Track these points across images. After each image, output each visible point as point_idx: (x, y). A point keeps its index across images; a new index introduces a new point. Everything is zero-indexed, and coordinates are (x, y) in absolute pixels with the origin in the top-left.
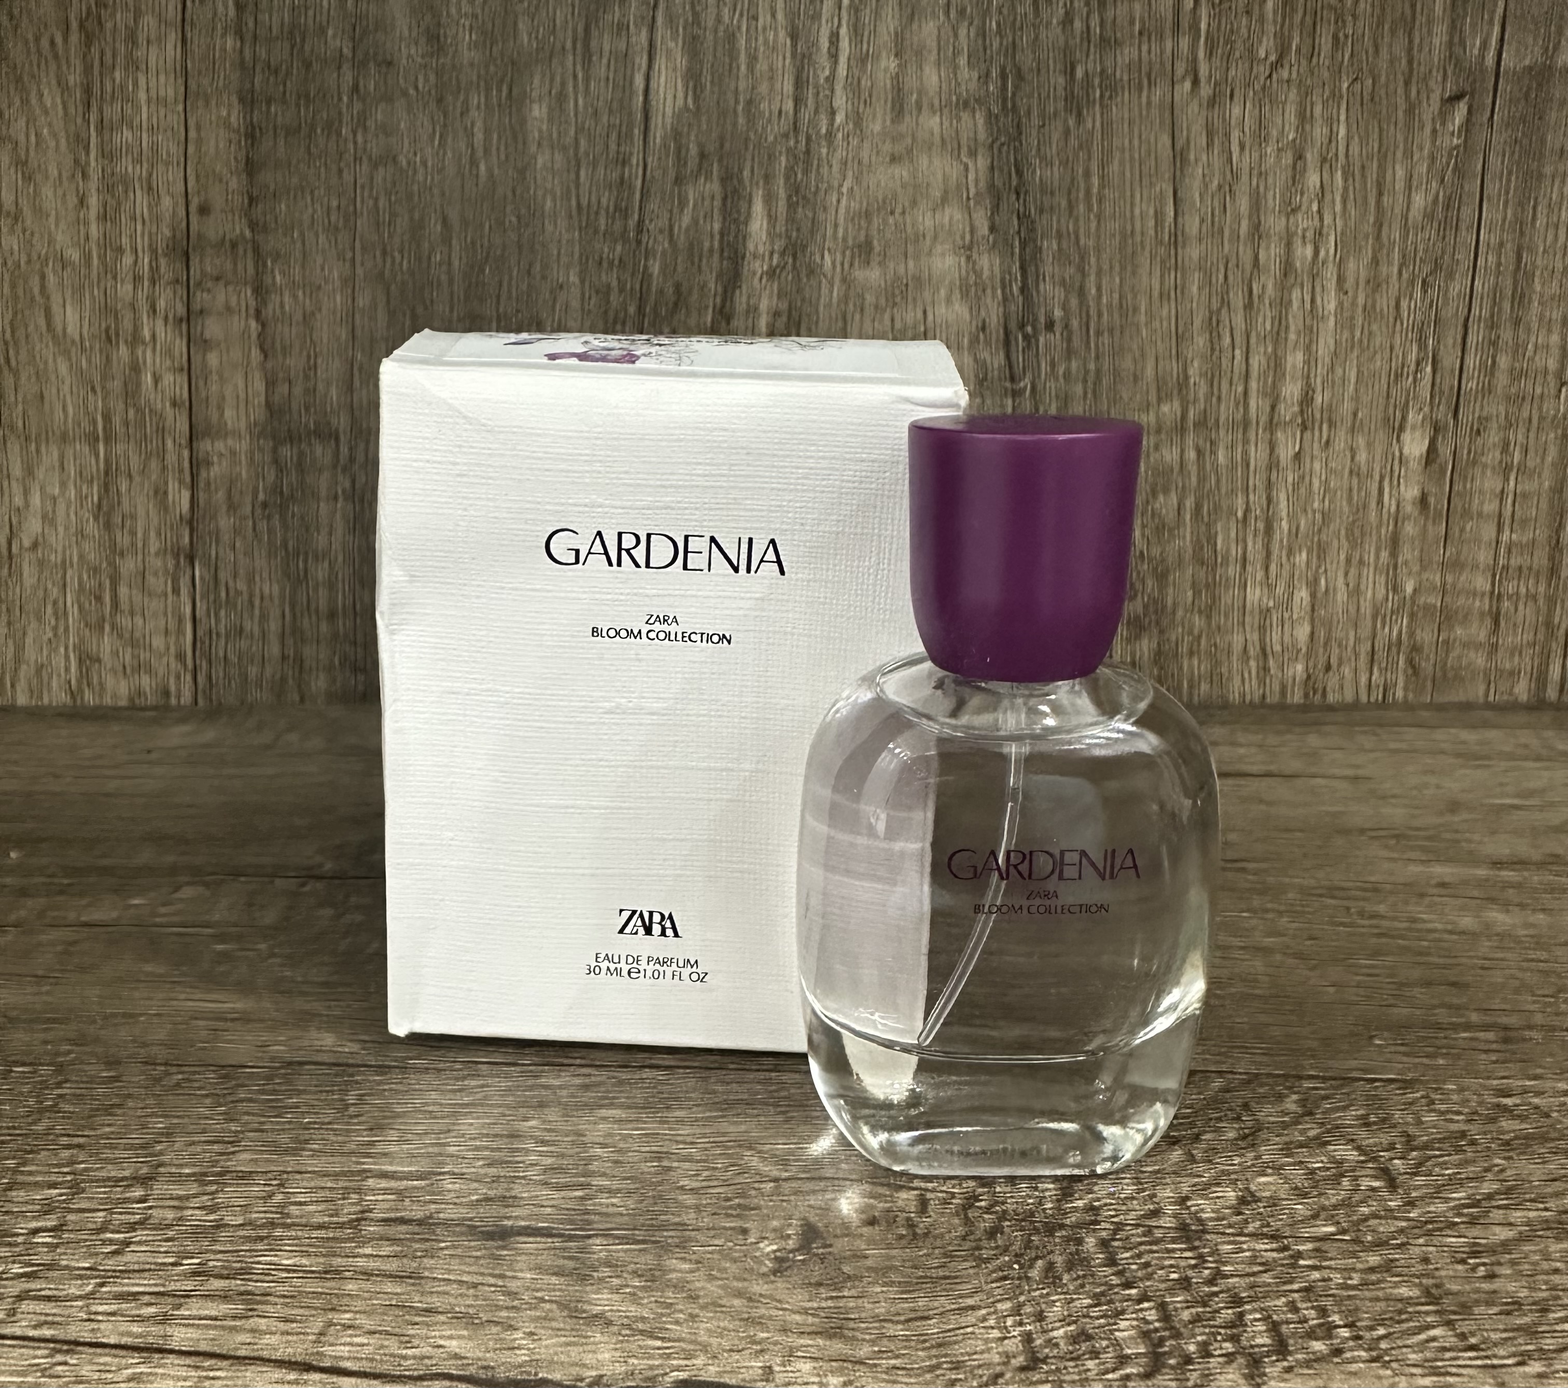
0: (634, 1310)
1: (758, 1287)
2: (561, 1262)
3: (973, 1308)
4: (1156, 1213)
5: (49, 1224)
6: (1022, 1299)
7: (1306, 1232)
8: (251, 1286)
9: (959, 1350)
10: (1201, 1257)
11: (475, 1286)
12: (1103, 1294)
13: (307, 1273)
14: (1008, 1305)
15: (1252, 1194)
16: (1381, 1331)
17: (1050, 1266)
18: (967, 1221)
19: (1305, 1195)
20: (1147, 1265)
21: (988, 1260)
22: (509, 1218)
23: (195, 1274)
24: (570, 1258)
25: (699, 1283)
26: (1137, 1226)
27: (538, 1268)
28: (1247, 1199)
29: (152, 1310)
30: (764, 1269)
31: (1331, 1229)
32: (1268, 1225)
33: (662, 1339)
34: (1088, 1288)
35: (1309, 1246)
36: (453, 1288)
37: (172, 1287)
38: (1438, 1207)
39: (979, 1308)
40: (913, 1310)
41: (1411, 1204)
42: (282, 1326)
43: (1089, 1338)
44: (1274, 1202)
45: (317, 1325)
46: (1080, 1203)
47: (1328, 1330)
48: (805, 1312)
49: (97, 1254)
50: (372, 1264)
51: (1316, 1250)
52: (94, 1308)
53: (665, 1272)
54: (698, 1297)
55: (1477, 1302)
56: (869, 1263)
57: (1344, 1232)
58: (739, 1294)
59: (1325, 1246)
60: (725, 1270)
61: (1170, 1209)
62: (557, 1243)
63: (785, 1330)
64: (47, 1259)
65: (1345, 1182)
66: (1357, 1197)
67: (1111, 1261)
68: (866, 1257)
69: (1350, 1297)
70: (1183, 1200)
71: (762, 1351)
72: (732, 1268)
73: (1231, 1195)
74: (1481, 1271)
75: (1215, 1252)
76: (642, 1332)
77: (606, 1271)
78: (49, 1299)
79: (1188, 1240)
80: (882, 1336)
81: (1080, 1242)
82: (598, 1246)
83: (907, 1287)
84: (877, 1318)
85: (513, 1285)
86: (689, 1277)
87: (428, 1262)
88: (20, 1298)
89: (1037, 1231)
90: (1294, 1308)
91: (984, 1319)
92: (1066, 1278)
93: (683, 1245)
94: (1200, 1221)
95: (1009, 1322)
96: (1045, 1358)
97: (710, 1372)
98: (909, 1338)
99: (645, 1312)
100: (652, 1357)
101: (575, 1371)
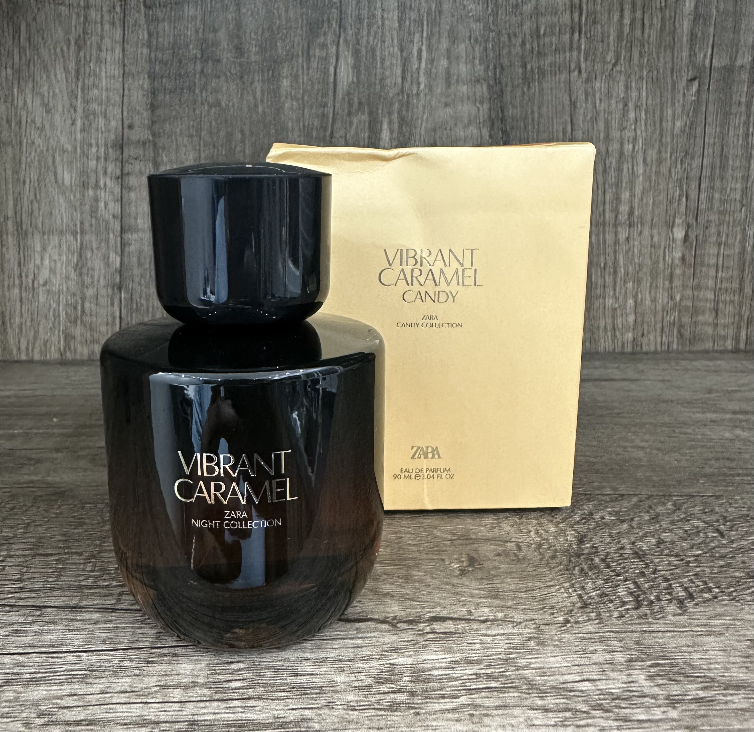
1: (455, 581)
4: (622, 548)
7: (689, 553)
10: (646, 564)
12: (608, 579)
14: (568, 584)
15: (663, 540)
17: (582, 570)
18: (540, 554)
19: (686, 540)
20: (624, 568)
21: (554, 568)
25: (429, 580)
26: (616, 553)
28: (660, 542)
30: (455, 574)
31: (700, 552)
32: (672, 551)
33: (419, 601)
34: (601, 577)
35: (693, 559)
38: (744, 543)
40: (527, 587)
41: (732, 542)
43: (607, 595)
44: (672, 542)
46: (588, 545)
48: (479, 589)
51: (695, 560)
56: (502, 570)
57: (706, 553)
58: (447, 584)
59: (699, 558)
60: (439, 575)
61: (628, 546)
63: (472, 596)
65: (702, 535)
66: (708, 540)
67: (608, 567)
68: (500, 568)
70: (633, 543)
72: (443, 574)
73: (653, 541)
75: (652, 562)
76: (409, 599)
77: (385, 577)
79: (639, 558)
80: (515, 598)
81: (592, 560)
83: (521, 579)
84: (511, 591)
86: (424, 577)
89: (572, 556)
92: (590, 574)
93: (417, 566)
94: (643, 551)
96: (590, 604)
97: (444, 613)
98: (528, 598)
99: (408, 592)
100: (417, 608)
101: (384, 615)
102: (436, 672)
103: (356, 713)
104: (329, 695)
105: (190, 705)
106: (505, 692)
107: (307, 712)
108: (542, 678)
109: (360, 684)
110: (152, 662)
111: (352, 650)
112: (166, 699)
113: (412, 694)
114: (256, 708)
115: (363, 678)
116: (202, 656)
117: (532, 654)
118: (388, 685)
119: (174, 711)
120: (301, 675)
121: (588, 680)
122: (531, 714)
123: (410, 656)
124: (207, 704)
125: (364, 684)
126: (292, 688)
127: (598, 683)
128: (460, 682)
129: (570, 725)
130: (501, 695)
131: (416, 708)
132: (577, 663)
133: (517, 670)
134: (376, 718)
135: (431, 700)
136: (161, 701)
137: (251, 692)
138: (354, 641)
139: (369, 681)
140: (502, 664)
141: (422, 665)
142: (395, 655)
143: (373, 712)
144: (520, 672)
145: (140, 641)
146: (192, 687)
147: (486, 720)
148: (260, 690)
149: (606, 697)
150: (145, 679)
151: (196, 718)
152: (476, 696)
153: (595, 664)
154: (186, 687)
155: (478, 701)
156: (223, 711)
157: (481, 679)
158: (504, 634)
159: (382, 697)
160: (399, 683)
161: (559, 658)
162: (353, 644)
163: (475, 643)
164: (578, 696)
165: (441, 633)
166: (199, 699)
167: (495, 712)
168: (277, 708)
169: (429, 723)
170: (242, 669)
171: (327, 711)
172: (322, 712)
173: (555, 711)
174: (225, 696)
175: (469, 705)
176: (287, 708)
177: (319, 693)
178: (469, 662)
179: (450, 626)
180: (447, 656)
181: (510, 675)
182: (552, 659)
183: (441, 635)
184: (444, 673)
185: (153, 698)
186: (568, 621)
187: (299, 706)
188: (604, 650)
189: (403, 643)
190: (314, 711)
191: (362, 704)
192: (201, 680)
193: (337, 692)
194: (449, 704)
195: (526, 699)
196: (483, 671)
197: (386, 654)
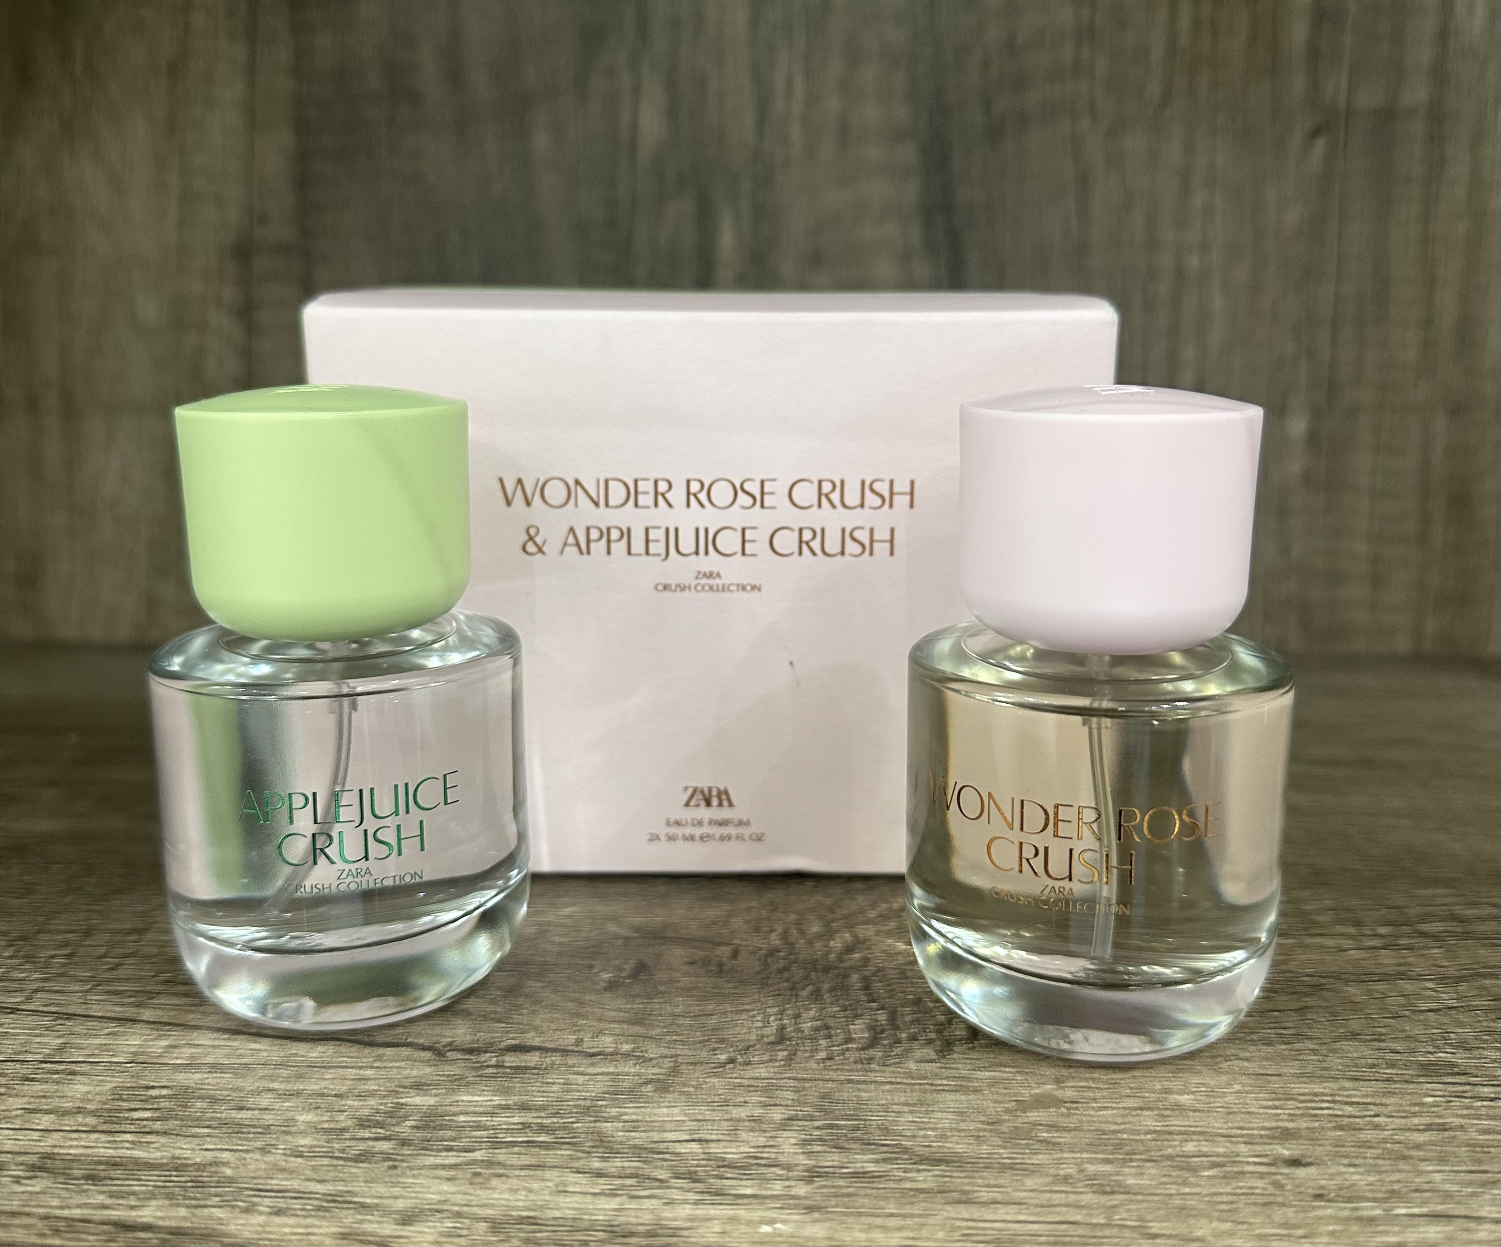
1: (589, 996)
3: (748, 1011)
6: (787, 1006)
9: (726, 1034)
12: (850, 1005)
14: (775, 1010)
17: (818, 989)
18: (765, 963)
21: (770, 985)
25: (546, 993)
30: (597, 987)
33: (507, 1023)
34: (840, 1001)
39: (752, 1011)
40: (703, 1010)
43: (828, 1028)
46: (857, 955)
48: (620, 1010)
49: (97, 970)
52: (90, 998)
53: (521, 988)
56: (680, 984)
58: (573, 1000)
60: (568, 987)
63: (601, 1019)
64: (59, 971)
67: (866, 988)
68: (678, 981)
71: (578, 1030)
72: (575, 986)
76: (492, 1019)
78: (57, 992)
80: (672, 1024)
81: (846, 977)
83: (702, 998)
84: (672, 1014)
86: (540, 990)
88: (36, 991)
89: (816, 970)
91: (754, 1016)
92: (826, 996)
93: (541, 973)
95: (772, 1018)
96: (789, 1040)
97: (537, 1042)
98: (691, 1026)
99: (498, 1009)
100: (497, 1032)
101: (434, 1039)
102: (462, 1118)
103: (300, 1160)
104: (274, 1136)
105: (56, 1135)
106: (553, 1149)
107: (226, 1156)
108: (627, 1134)
109: (332, 1125)
110: (33, 1080)
111: (350, 1083)
112: (27, 1126)
113: (404, 1143)
114: (153, 1146)
115: (342, 1118)
116: (113, 1076)
117: (636, 1102)
118: (374, 1130)
119: (28, 1140)
120: (248, 1109)
121: (700, 1140)
122: (572, 1177)
123: (436, 1095)
124: (84, 1135)
125: (338, 1127)
126: (224, 1124)
127: (712, 1145)
128: (492, 1132)
129: (621, 1195)
130: (543, 1152)
131: (396, 1160)
132: (700, 1117)
133: (595, 1122)
134: (325, 1168)
135: (427, 1152)
136: (17, 1127)
137: (157, 1126)
138: (362, 1072)
139: (349, 1123)
140: (576, 1113)
141: (448, 1108)
142: (413, 1092)
143: (326, 1161)
144: (598, 1124)
145: (30, 1053)
146: (73, 1113)
147: (494, 1182)
148: (172, 1124)
149: (710, 1163)
150: (11, 1099)
151: (56, 1150)
152: (504, 1150)
153: (731, 1120)
154: (66, 1113)
155: (501, 1158)
156: (103, 1145)
157: (527, 1130)
158: (612, 1073)
159: (353, 1143)
160: (393, 1128)
161: (676, 1111)
162: (358, 1074)
163: (554, 1083)
164: (665, 1160)
165: (510, 1067)
166: (75, 1128)
167: (517, 1173)
168: (185, 1147)
169: (402, 1180)
170: (164, 1097)
171: (257, 1156)
172: (248, 1156)
173: (614, 1177)
174: (117, 1127)
175: (482, 1161)
176: (199, 1147)
177: (261, 1133)
178: (524, 1107)
179: (533, 1059)
180: (496, 1098)
181: (578, 1128)
182: (665, 1110)
183: (508, 1070)
184: (474, 1119)
185: (7, 1123)
186: (732, 1061)
187: (219, 1147)
188: (760, 1102)
189: (438, 1078)
190: (238, 1154)
191: (318, 1149)
192: (91, 1107)
193: (289, 1133)
194: (451, 1158)
195: (579, 1159)
196: (539, 1121)
197: (401, 1090)
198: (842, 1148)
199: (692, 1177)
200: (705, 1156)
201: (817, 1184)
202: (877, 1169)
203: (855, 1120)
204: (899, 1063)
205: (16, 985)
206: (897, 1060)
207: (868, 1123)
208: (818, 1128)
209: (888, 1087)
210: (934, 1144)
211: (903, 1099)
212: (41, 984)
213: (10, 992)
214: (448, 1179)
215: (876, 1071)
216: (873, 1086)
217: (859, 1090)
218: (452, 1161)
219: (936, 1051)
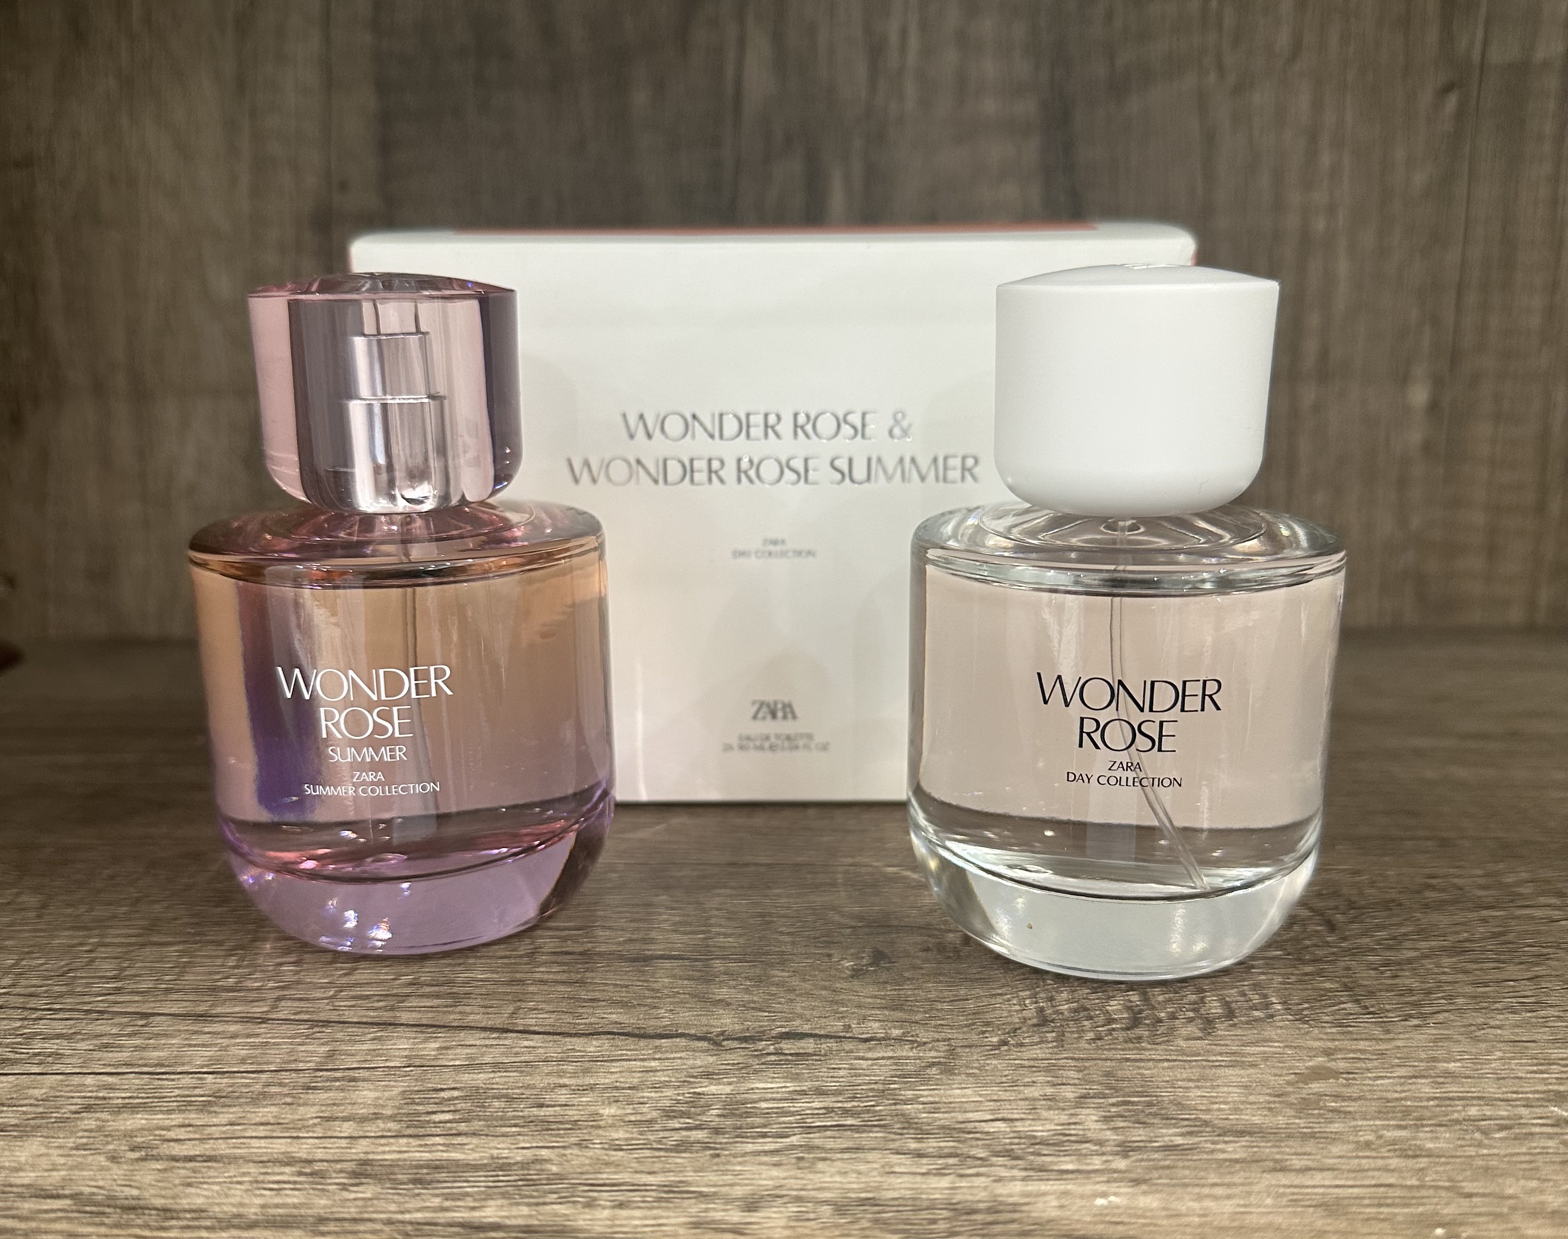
0: (747, 997)
2: (691, 973)
3: (1001, 995)
5: (291, 960)
6: (1038, 989)
8: (455, 990)
9: (988, 1017)
11: (627, 986)
13: (496, 983)
16: (1306, 1005)
22: (649, 950)
23: (411, 984)
24: (697, 971)
27: (674, 976)
29: (381, 1004)
36: (611, 988)
37: (395, 991)
39: (1006, 994)
42: (482, 1010)
45: (511, 1009)
47: (1268, 1005)
49: (332, 975)
50: (546, 977)
52: (337, 1004)
53: (769, 977)
54: (795, 990)
55: (1381, 990)
62: (687, 963)
64: (295, 978)
69: (1286, 989)
71: (842, 1017)
74: (1388, 974)
78: (301, 999)
82: (718, 965)
85: (656, 986)
87: (588, 974)
88: (279, 999)
90: (1244, 994)
91: (1009, 1000)
95: (1027, 1002)
198: (1144, 1123)
199: (1009, 1154)
200: (1015, 1135)
201: (1133, 1159)
202: (1186, 1142)
203: (1147, 1096)
204: (1168, 1041)
205: (254, 995)
206: (1165, 1039)
207: (1160, 1099)
208: (1113, 1105)
209: (1166, 1064)
210: (1231, 1117)
211: (1185, 1076)
212: (281, 993)
213: (252, 1001)
214: (775, 1165)
215: (1149, 1050)
216: (1151, 1064)
217: (1139, 1068)
218: (772, 1147)
219: (1200, 1029)
